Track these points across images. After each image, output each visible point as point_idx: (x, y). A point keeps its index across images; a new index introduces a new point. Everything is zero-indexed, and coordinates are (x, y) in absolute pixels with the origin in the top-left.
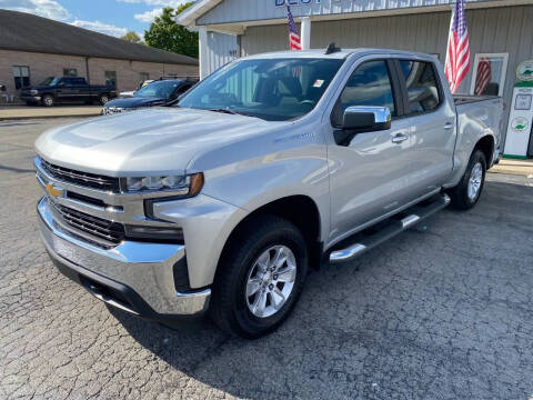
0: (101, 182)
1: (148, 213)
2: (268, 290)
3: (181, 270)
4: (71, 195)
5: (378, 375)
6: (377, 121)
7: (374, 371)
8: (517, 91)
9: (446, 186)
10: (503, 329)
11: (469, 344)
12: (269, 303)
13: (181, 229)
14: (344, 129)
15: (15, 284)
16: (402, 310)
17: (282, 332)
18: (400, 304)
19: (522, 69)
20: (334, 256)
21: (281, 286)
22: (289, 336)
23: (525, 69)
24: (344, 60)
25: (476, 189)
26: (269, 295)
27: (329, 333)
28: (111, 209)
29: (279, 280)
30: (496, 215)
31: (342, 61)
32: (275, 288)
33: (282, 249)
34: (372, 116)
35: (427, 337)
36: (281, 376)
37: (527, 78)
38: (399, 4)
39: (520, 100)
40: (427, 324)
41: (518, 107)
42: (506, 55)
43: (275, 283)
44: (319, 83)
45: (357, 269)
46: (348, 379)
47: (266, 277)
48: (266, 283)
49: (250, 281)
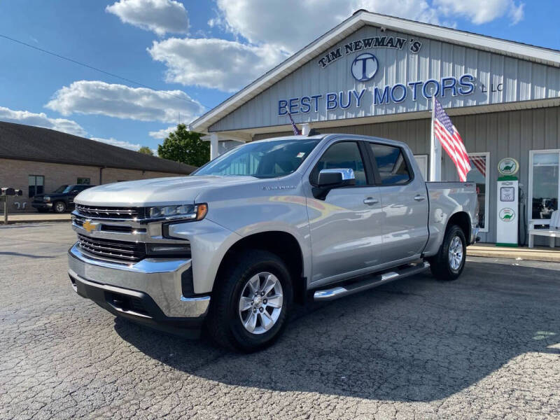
0: (130, 212)
1: (165, 233)
2: (258, 312)
3: (188, 278)
4: (104, 228)
5: (348, 373)
6: (343, 179)
7: (344, 370)
8: (500, 184)
9: (426, 253)
10: (461, 349)
11: (429, 357)
12: (259, 323)
13: (189, 245)
14: (320, 186)
15: (40, 324)
16: (376, 338)
17: (271, 350)
18: (375, 334)
19: (502, 165)
20: (318, 295)
21: (270, 310)
22: (276, 353)
23: (505, 166)
24: (322, 139)
25: (459, 261)
26: (259, 315)
27: (310, 350)
28: (135, 232)
29: (268, 304)
30: (478, 283)
31: (319, 140)
32: (265, 311)
33: (271, 277)
34: (340, 175)
35: (394, 353)
36: (266, 374)
37: (507, 173)
38: (386, 111)
39: (504, 192)
40: (396, 345)
41: (503, 198)
42: (488, 155)
43: (264, 306)
44: (301, 155)
45: (343, 315)
46: (322, 375)
47: (257, 300)
48: (257, 305)
49: (243, 298)
